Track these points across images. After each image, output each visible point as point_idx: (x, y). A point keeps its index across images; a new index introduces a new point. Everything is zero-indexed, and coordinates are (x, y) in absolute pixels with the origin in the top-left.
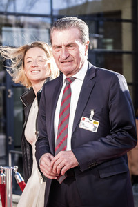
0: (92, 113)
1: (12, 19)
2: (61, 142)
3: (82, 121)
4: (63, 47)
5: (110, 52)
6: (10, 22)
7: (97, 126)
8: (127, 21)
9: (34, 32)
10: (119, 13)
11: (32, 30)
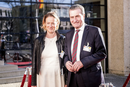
0: (88, 44)
1: (55, 5)
2: (74, 56)
3: (84, 48)
4: (75, 17)
5: (96, 19)
6: (55, 7)
7: (90, 49)
8: (102, 5)
9: (64, 11)
10: (99, 2)
11: (64, 10)
